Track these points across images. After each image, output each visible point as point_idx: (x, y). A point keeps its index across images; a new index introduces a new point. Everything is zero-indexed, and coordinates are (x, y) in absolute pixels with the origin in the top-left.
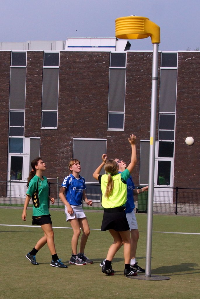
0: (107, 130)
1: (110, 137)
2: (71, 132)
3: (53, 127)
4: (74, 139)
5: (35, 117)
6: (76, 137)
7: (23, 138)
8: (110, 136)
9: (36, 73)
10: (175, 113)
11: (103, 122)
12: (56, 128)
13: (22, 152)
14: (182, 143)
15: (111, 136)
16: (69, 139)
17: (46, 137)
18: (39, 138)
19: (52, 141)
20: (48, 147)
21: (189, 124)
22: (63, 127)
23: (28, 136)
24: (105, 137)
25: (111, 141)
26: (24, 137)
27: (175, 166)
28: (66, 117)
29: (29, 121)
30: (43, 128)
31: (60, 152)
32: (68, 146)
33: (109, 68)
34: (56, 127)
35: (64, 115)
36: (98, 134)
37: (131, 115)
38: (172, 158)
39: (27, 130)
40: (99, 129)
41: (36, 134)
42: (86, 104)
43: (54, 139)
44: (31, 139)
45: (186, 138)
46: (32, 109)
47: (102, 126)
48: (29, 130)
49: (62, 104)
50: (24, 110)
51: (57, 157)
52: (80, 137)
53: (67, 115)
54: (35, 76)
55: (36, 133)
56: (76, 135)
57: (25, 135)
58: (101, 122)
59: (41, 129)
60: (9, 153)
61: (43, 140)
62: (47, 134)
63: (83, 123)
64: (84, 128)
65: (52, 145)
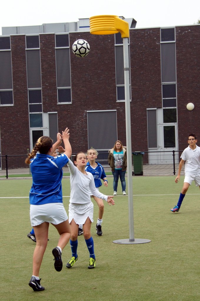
0: (117, 102)
1: (120, 107)
2: (84, 106)
3: (68, 102)
4: (87, 111)
5: (51, 94)
6: (89, 109)
7: (42, 114)
9: (49, 54)
10: (175, 82)
11: (113, 95)
12: (70, 103)
13: (42, 127)
14: (184, 109)
16: (83, 112)
17: (62, 112)
18: (57, 112)
19: (68, 115)
20: (64, 121)
21: (189, 91)
22: (77, 102)
23: (46, 111)
24: (115, 108)
25: (120, 111)
27: (179, 130)
28: (79, 92)
29: (46, 97)
30: (59, 103)
31: (75, 124)
32: (82, 118)
33: (114, 45)
35: (78, 91)
36: (109, 106)
37: (137, 87)
38: (176, 123)
40: (109, 102)
42: (96, 79)
43: (69, 113)
44: (49, 114)
45: (187, 104)
46: (48, 87)
47: (111, 98)
49: (74, 81)
50: (41, 88)
51: (73, 129)
52: (93, 109)
54: (49, 57)
55: (53, 108)
56: (89, 108)
57: (43, 111)
58: (111, 95)
59: (57, 104)
60: (30, 128)
61: (60, 114)
62: (63, 108)
63: (94, 96)
64: (96, 101)
65: (68, 118)
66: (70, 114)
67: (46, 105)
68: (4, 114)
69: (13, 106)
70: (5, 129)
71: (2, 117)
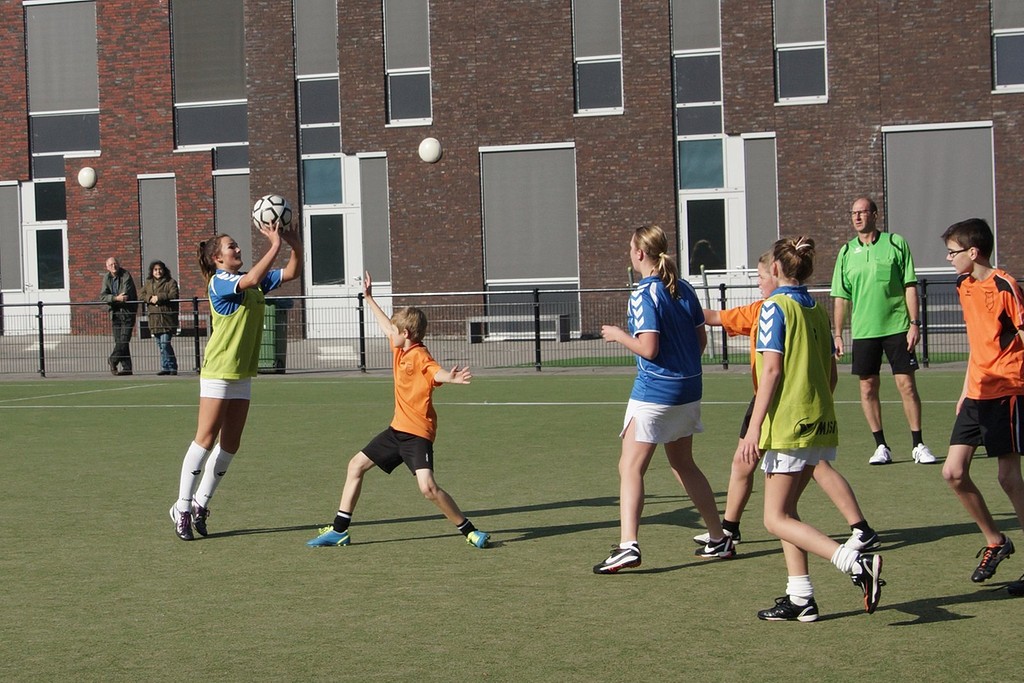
0: (993, 92)
1: (1004, 113)
2: (872, 109)
3: (815, 97)
4: (885, 129)
5: (753, 69)
6: (891, 121)
7: (721, 140)
8: (1004, 110)
11: (978, 67)
12: (824, 99)
13: (722, 185)
15: (1007, 110)
16: (869, 133)
17: (792, 132)
18: (772, 134)
19: (812, 143)
20: (801, 163)
22: (846, 94)
23: (735, 132)
24: (987, 115)
25: (1006, 127)
26: (722, 136)
28: (854, 61)
29: (736, 82)
30: (783, 102)
31: (840, 176)
32: (865, 153)
34: (824, 94)
35: (848, 56)
36: (963, 107)
39: (731, 112)
40: (963, 92)
41: (759, 123)
42: (918, 12)
43: (819, 135)
44: (745, 140)
46: (742, 44)
47: (972, 80)
48: (737, 112)
49: (837, 20)
51: (832, 193)
52: (902, 122)
53: (858, 54)
55: (761, 118)
56: (889, 116)
57: (725, 129)
58: (971, 67)
59: (777, 104)
60: (680, 191)
61: (785, 140)
62: (796, 120)
63: (912, 74)
64: (915, 92)
65: (813, 155)
66: (821, 139)
67: (737, 108)
68: (590, 143)
69: (622, 113)
70: (592, 195)
71: (583, 154)
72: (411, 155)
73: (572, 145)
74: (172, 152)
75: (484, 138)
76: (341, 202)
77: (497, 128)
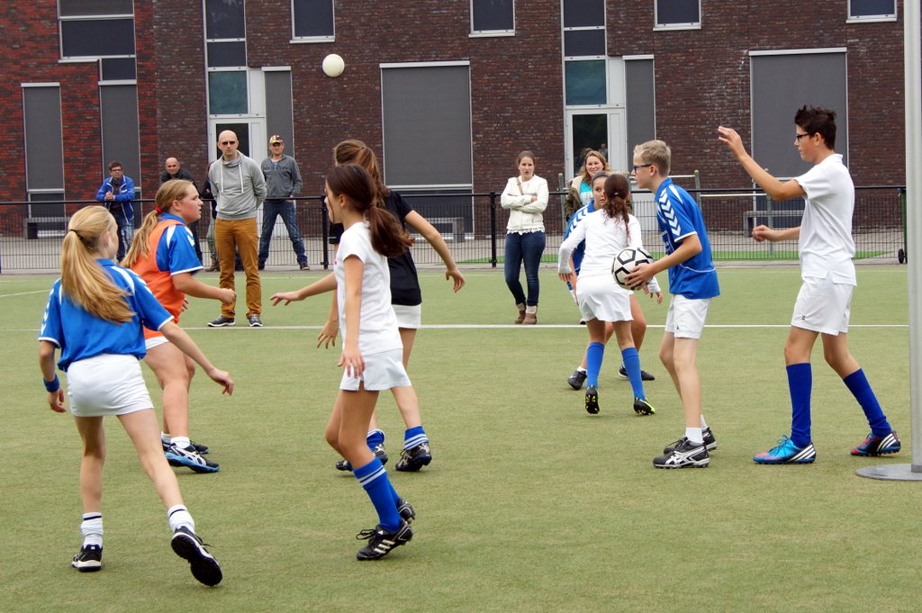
0: (847, 22)
1: (857, 40)
2: (741, 35)
3: (690, 24)
4: (751, 53)
6: (757, 47)
7: (604, 61)
12: (697, 26)
13: (605, 102)
15: (860, 38)
16: (738, 57)
17: (669, 54)
18: (651, 56)
19: (687, 65)
20: (676, 83)
22: (718, 21)
23: (618, 53)
24: (842, 42)
25: (859, 52)
26: (605, 57)
29: (619, 8)
30: (659, 27)
31: (712, 94)
32: (735, 75)
34: (698, 21)
36: (821, 35)
39: (614, 35)
40: (822, 21)
41: (639, 46)
43: (693, 58)
44: (626, 61)
47: (830, 10)
48: (619, 36)
51: (705, 110)
52: (767, 47)
55: (641, 42)
56: (756, 41)
57: (608, 51)
59: (654, 29)
60: (566, 107)
61: (663, 62)
62: (672, 44)
63: (775, 5)
64: (779, 21)
65: (687, 76)
66: (694, 61)
67: (620, 32)
68: (485, 61)
69: (514, 35)
70: (486, 109)
71: (477, 71)
72: (314, 70)
73: (467, 63)
74: (57, 63)
75: (384, 55)
76: (247, 112)
77: (398, 46)
